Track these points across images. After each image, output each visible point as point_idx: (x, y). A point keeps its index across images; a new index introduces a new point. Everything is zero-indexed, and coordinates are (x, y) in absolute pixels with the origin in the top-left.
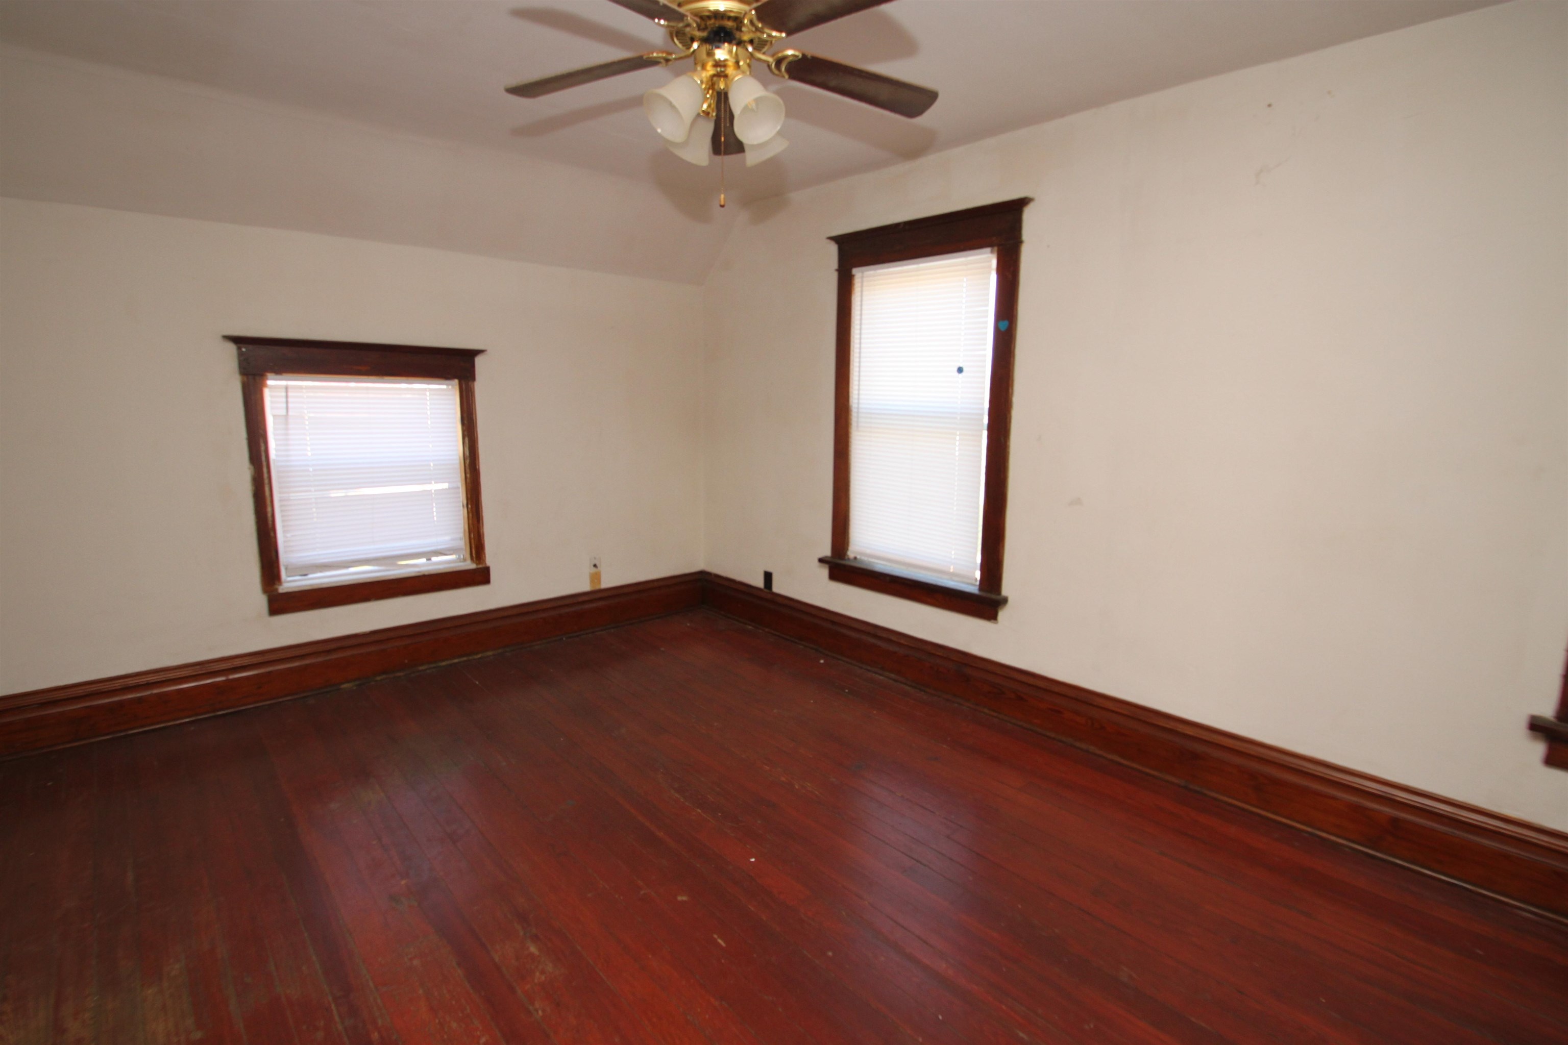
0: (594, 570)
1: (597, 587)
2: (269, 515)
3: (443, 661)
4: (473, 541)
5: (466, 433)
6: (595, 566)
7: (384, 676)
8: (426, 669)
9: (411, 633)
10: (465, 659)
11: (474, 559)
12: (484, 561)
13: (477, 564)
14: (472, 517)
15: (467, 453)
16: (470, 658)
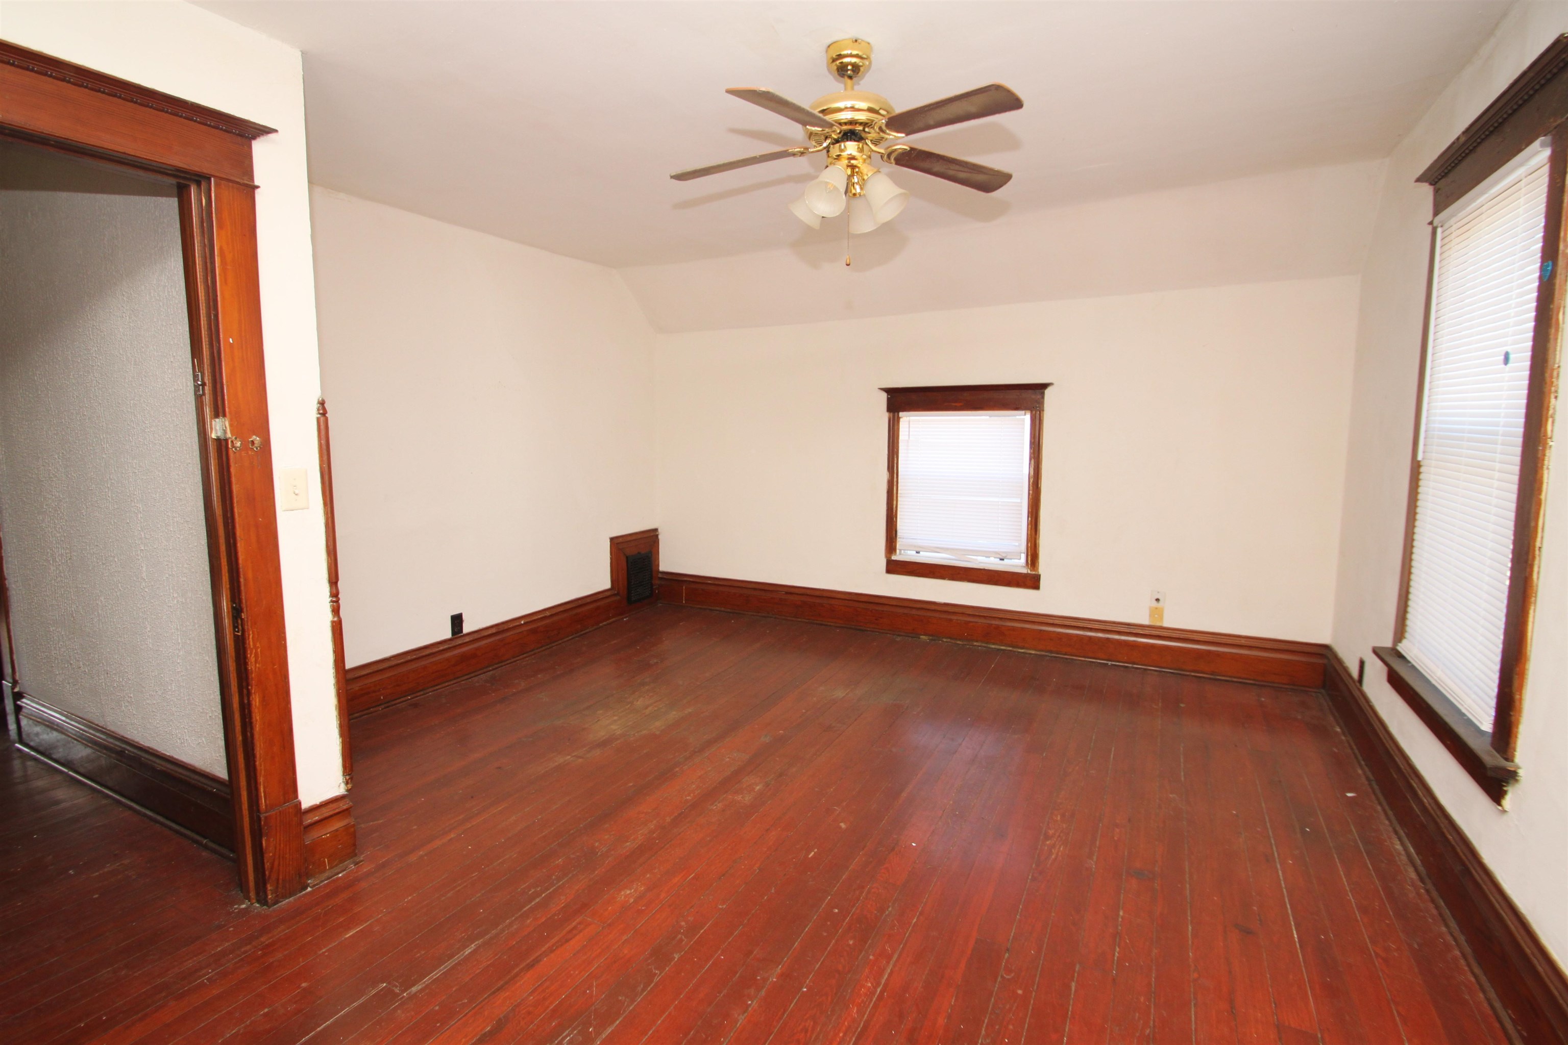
0: (1155, 604)
1: (1158, 624)
2: (894, 506)
3: (994, 644)
4: (1029, 551)
5: (1032, 456)
6: (1158, 600)
7: (949, 640)
8: (979, 646)
9: (971, 613)
10: (1010, 649)
11: (1029, 566)
12: (1038, 569)
13: (1031, 571)
14: (1031, 529)
15: (1032, 473)
16: (1015, 650)
